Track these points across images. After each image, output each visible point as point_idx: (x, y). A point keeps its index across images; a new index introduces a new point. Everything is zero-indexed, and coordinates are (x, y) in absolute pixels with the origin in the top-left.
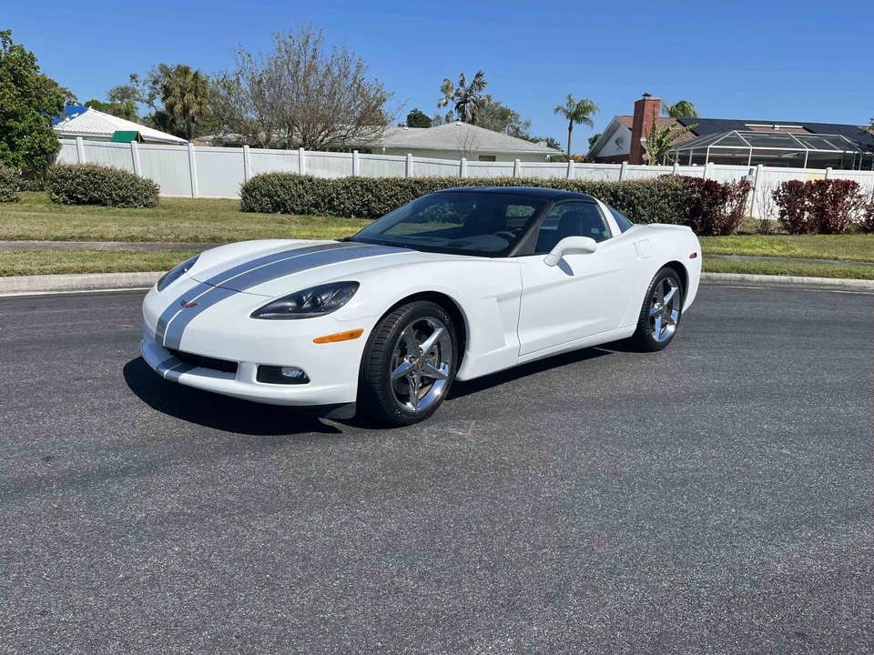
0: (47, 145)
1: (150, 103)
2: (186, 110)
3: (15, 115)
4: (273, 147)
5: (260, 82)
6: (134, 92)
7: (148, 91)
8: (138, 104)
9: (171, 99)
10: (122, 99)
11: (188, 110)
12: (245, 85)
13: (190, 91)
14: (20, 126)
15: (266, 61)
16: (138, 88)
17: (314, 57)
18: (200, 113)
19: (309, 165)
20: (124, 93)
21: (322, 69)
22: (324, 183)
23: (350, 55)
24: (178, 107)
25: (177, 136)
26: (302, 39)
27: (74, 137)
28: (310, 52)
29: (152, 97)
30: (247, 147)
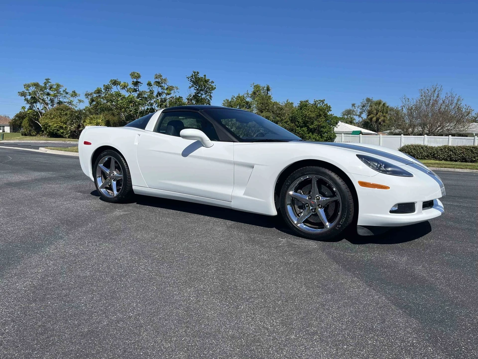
0: (332, 137)
1: (360, 116)
2: (377, 119)
3: (323, 127)
4: (415, 135)
5: (412, 109)
6: (353, 111)
7: (359, 110)
8: (355, 117)
9: (372, 115)
10: (347, 115)
11: (378, 120)
12: (405, 111)
13: (380, 111)
14: (325, 130)
15: (415, 101)
16: (355, 110)
17: (437, 97)
18: (384, 121)
19: (428, 141)
20: (349, 112)
21: (441, 102)
22: (432, 148)
23: (454, 95)
24: (374, 119)
25: (373, 131)
26: (433, 90)
27: (341, 133)
28: (435, 95)
29: (361, 113)
30: (402, 135)
